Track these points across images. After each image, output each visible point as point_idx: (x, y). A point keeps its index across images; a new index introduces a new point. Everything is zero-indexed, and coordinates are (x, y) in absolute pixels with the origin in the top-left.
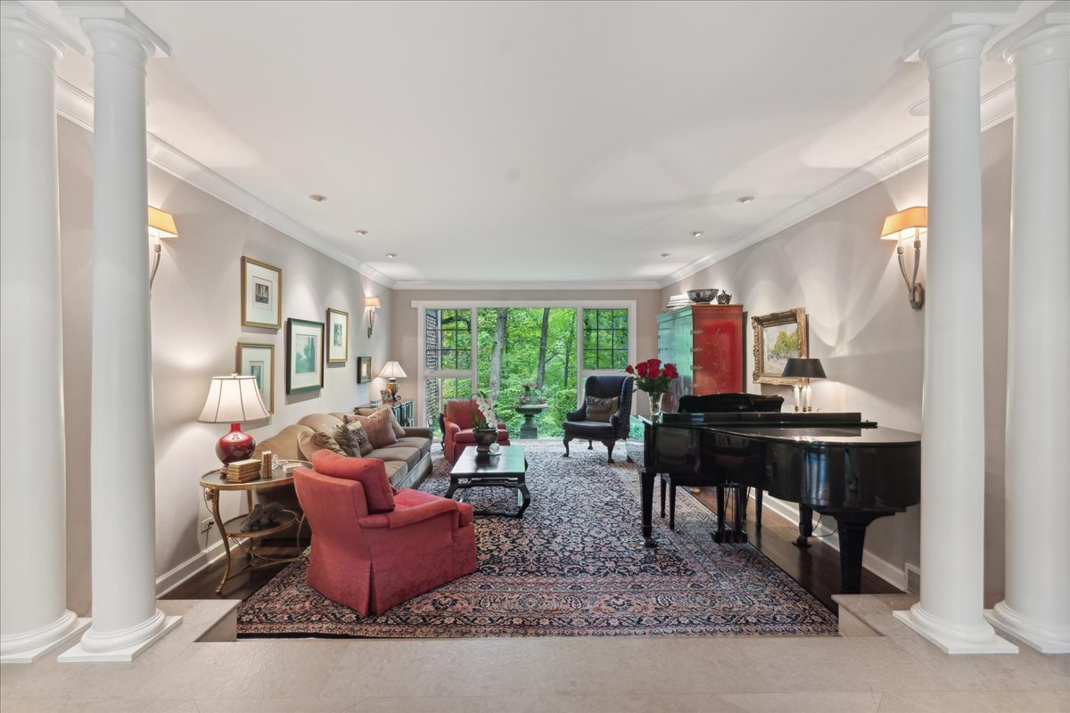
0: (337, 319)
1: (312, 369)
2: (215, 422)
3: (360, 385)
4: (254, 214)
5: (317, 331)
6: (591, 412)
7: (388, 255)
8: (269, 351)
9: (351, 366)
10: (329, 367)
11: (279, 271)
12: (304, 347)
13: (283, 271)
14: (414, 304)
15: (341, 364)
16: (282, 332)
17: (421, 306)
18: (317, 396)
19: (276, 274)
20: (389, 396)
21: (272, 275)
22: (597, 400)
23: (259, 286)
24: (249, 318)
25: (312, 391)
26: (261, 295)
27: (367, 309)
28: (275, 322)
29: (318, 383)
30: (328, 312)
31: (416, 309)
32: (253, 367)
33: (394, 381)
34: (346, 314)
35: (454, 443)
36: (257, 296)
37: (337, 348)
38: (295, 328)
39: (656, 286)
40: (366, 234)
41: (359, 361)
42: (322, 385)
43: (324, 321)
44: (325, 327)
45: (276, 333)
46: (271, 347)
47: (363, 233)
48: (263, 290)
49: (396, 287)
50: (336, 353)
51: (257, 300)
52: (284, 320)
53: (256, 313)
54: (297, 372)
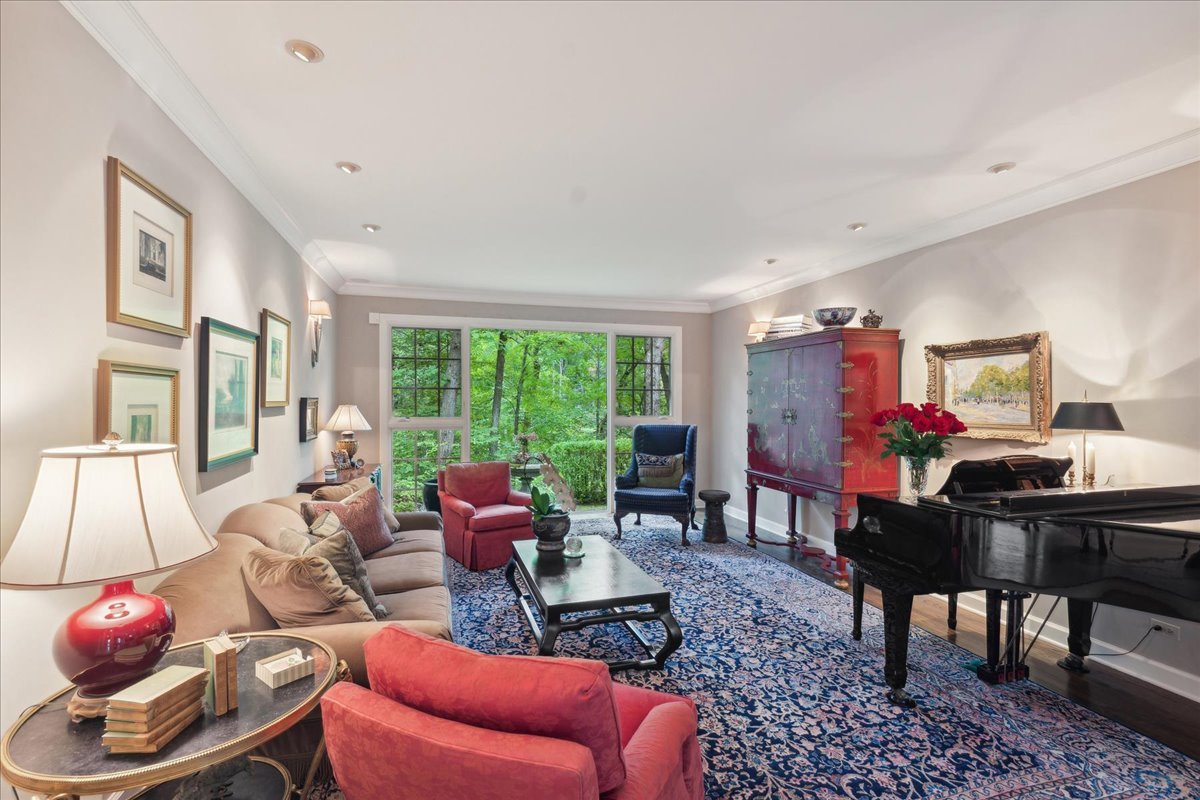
0: (276, 331)
1: (240, 420)
2: (60, 585)
3: (305, 444)
4: (134, 70)
5: (248, 349)
6: (646, 475)
7: (366, 226)
8: (167, 383)
9: (292, 411)
10: (263, 416)
11: (187, 215)
12: (228, 378)
13: (194, 217)
14: (373, 318)
15: (278, 410)
16: (190, 344)
17: (384, 321)
18: (247, 470)
19: (181, 220)
20: (344, 461)
21: (171, 222)
22: (653, 458)
23: (146, 239)
24: (125, 307)
25: (239, 463)
26: (150, 259)
27: (311, 320)
28: (179, 323)
29: (248, 445)
30: (264, 316)
31: (377, 325)
32: (134, 419)
33: (350, 436)
34: (287, 323)
35: (470, 534)
36: (142, 260)
37: (277, 380)
38: (216, 339)
39: (706, 309)
40: (356, 174)
41: (303, 403)
42: (256, 450)
43: (257, 331)
44: (260, 341)
45: (179, 346)
46: (173, 375)
47: (353, 168)
48: (155, 249)
49: (342, 291)
50: (275, 392)
51: (142, 269)
52: (196, 320)
53: (139, 298)
54: (218, 425)
